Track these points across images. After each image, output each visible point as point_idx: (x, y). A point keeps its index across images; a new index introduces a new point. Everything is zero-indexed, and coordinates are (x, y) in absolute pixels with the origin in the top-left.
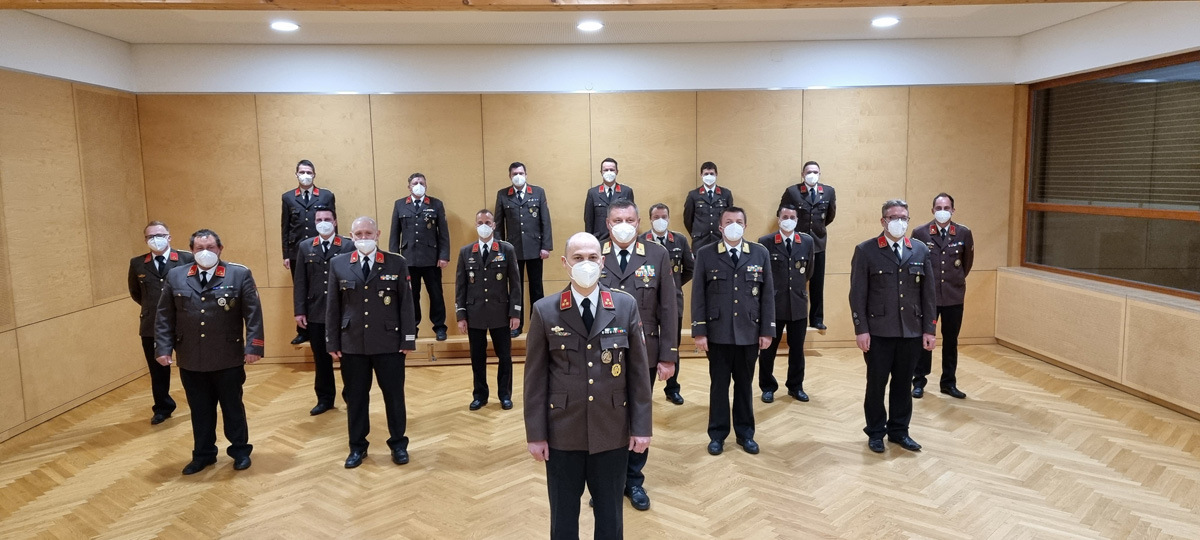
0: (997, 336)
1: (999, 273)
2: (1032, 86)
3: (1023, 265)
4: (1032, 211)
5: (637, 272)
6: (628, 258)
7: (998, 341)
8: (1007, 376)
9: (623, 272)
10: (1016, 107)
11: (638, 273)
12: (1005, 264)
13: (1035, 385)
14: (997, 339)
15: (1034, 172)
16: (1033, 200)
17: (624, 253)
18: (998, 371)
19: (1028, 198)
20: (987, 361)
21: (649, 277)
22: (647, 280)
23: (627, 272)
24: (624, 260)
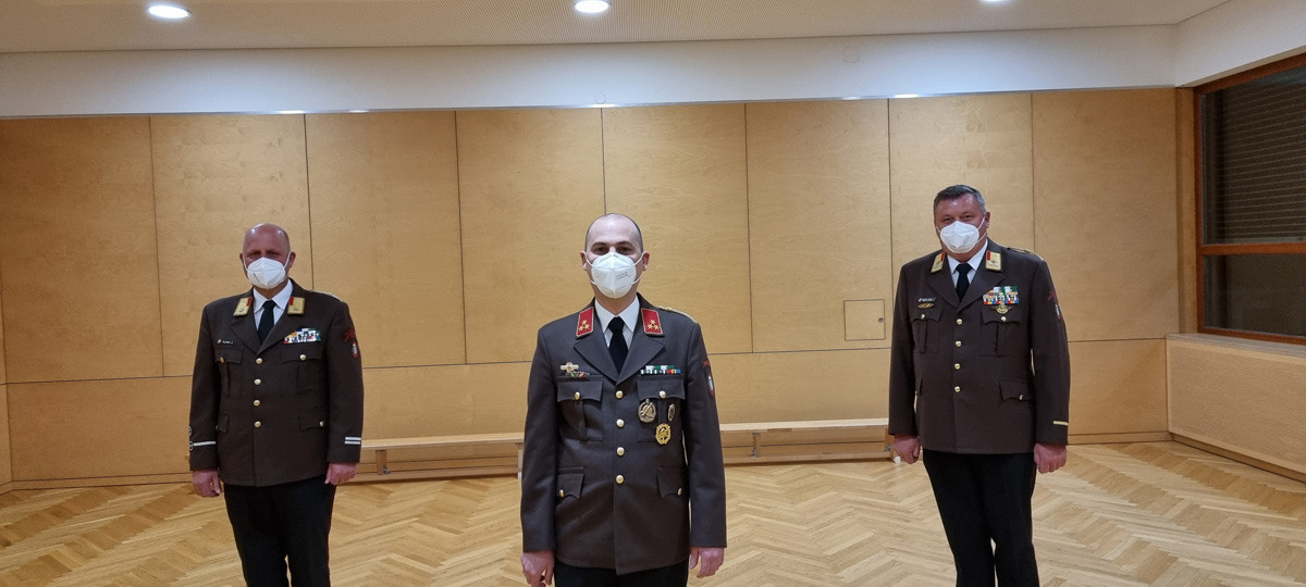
0: (1171, 430)
1: (1170, 343)
2: (1198, 90)
3: (1201, 330)
4: (1209, 257)
5: (985, 297)
6: (970, 276)
7: (1173, 437)
8: (1202, 487)
9: (961, 298)
10: (1178, 119)
11: (988, 299)
12: (1177, 330)
13: (1252, 501)
14: (1172, 434)
15: (1209, 206)
16: (1209, 242)
17: (964, 268)
18: (1188, 480)
19: (1202, 241)
20: (1166, 464)
21: (1008, 304)
22: (1003, 310)
23: (968, 299)
24: (963, 278)
